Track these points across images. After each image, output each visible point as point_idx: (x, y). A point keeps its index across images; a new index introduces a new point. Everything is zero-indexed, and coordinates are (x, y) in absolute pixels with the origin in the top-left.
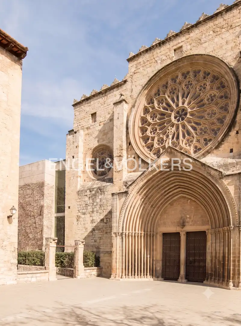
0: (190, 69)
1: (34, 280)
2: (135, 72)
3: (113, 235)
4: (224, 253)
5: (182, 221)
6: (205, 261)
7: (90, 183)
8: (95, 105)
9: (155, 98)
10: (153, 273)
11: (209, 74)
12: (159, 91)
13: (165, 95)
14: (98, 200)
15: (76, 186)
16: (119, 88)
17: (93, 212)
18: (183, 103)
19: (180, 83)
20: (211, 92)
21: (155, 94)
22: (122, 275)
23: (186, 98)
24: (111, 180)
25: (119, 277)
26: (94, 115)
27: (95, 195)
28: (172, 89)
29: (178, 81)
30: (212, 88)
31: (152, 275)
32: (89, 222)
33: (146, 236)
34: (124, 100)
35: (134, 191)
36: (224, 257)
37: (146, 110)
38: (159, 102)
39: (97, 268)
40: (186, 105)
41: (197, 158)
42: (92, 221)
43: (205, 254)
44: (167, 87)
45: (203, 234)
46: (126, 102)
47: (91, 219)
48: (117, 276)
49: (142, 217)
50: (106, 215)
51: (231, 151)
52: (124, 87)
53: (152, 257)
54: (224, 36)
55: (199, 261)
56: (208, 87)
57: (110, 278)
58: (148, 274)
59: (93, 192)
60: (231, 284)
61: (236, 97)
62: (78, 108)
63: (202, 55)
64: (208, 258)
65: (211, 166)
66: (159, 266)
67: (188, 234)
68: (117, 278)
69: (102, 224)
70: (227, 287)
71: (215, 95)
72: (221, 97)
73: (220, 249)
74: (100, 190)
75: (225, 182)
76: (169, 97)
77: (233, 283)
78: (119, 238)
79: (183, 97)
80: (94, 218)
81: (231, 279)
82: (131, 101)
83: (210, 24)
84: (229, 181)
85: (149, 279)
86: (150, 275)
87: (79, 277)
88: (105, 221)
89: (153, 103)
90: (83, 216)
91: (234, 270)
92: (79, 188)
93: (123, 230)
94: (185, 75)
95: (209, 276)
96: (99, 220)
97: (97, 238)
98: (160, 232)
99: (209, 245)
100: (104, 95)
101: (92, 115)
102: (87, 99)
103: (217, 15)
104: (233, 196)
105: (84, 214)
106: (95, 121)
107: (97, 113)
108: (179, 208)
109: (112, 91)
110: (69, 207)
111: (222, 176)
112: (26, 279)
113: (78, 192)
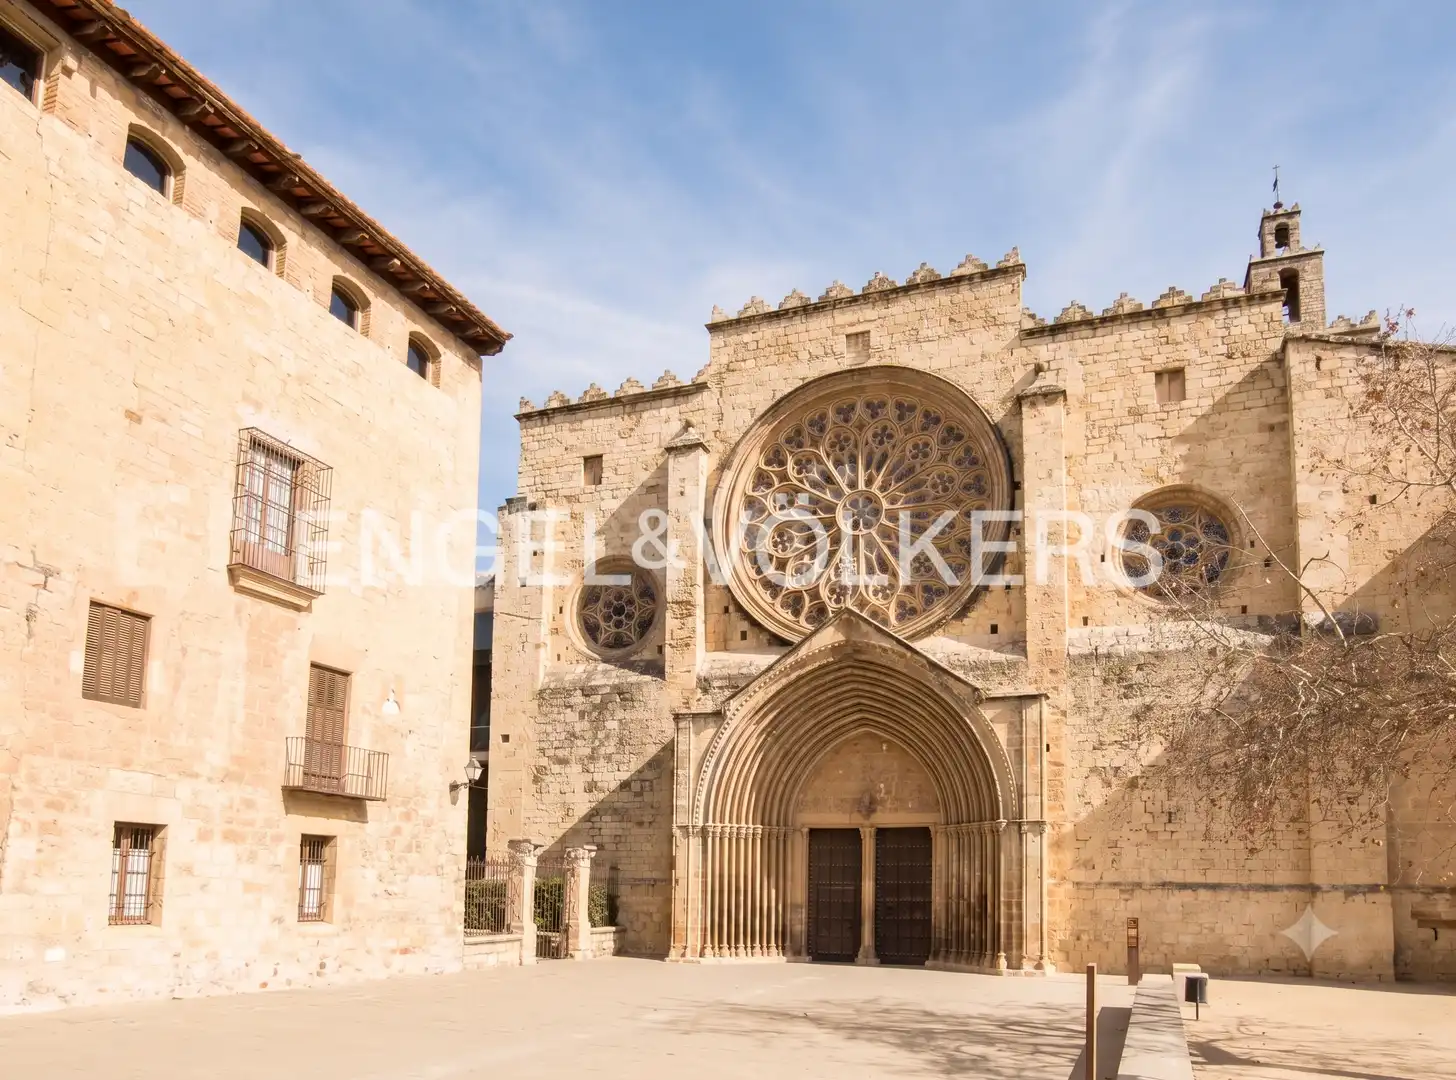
0: (886, 396)
1: (492, 960)
2: (732, 366)
3: (677, 832)
4: (982, 885)
5: (867, 800)
6: (926, 906)
7: (580, 668)
8: (598, 432)
9: (791, 453)
10: (785, 942)
11: (937, 421)
12: (799, 432)
13: (817, 448)
14: (612, 725)
15: (534, 676)
16: (681, 399)
17: (592, 758)
18: (869, 482)
19: (861, 427)
20: (942, 468)
21: (789, 441)
22: (703, 948)
23: (879, 469)
24: (656, 669)
25: (694, 951)
26: (593, 463)
27: (601, 708)
28: (837, 436)
29: (854, 417)
30: (944, 458)
31: (783, 948)
32: (580, 786)
33: (767, 838)
34: (700, 445)
35: (740, 710)
36: (983, 898)
37: (762, 480)
38: (802, 466)
39: (613, 929)
40: (875, 489)
41: (907, 638)
42: (591, 787)
43: (926, 889)
44: (822, 429)
45: (921, 836)
46: (706, 450)
47: (588, 777)
48: (688, 951)
49: (758, 784)
50: (640, 772)
51: (994, 629)
52: (697, 400)
53: (782, 895)
54: (976, 338)
55: (913, 907)
56: (935, 455)
57: (667, 959)
58: (773, 943)
59: (597, 699)
60: (1003, 962)
61: (1005, 496)
62: (537, 430)
63: (918, 372)
64: (938, 900)
65: (944, 665)
66: (799, 924)
67: (881, 833)
68: (689, 956)
69: (625, 796)
70: (994, 969)
71: (951, 480)
72: (967, 487)
73: (971, 877)
74: (619, 694)
75: (988, 713)
76: (828, 455)
77: (1008, 959)
78: (695, 843)
79: (868, 467)
80: (597, 777)
81: (1002, 947)
82: (718, 448)
83: (942, 297)
84: (998, 711)
85: (775, 959)
86: (777, 947)
87: (578, 956)
88: (636, 787)
89: (782, 463)
90: (556, 768)
91: (1009, 928)
92: (542, 680)
93: (706, 819)
94: (874, 409)
95: (940, 947)
96: (614, 785)
97: (606, 840)
98: (803, 825)
99: (940, 866)
100: (628, 408)
101: (587, 459)
102: (569, 410)
103: (959, 280)
104: (1005, 747)
105: (563, 762)
106: (598, 481)
107: (604, 458)
108: (856, 761)
109: (657, 403)
110: (506, 738)
111: (979, 698)
112: (479, 958)
113: (542, 692)
